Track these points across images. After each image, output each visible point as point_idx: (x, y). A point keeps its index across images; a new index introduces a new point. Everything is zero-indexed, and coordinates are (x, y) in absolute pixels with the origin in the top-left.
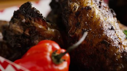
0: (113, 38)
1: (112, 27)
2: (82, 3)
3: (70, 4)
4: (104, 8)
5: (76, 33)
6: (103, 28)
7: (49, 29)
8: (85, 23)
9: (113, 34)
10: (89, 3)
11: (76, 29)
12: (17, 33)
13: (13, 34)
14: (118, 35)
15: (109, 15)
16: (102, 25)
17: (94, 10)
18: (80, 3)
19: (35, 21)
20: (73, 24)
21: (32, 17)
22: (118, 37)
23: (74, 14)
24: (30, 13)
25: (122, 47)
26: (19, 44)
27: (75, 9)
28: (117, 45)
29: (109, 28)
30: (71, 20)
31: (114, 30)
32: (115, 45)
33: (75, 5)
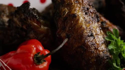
0: (90, 44)
1: (92, 33)
2: (71, 9)
3: (61, 8)
4: (91, 14)
5: (61, 35)
6: (83, 35)
7: (42, 27)
8: (69, 28)
9: (91, 40)
10: (76, 11)
11: (62, 32)
12: (18, 25)
13: (14, 25)
14: (96, 41)
15: (93, 21)
16: (82, 32)
17: (79, 18)
18: (70, 8)
19: (30, 20)
20: (60, 27)
21: (28, 16)
22: (96, 43)
23: (62, 19)
24: (27, 13)
25: (98, 52)
26: (18, 35)
27: (64, 14)
28: (93, 50)
29: (88, 35)
30: (60, 24)
31: (93, 36)
32: (91, 50)
33: (65, 10)
